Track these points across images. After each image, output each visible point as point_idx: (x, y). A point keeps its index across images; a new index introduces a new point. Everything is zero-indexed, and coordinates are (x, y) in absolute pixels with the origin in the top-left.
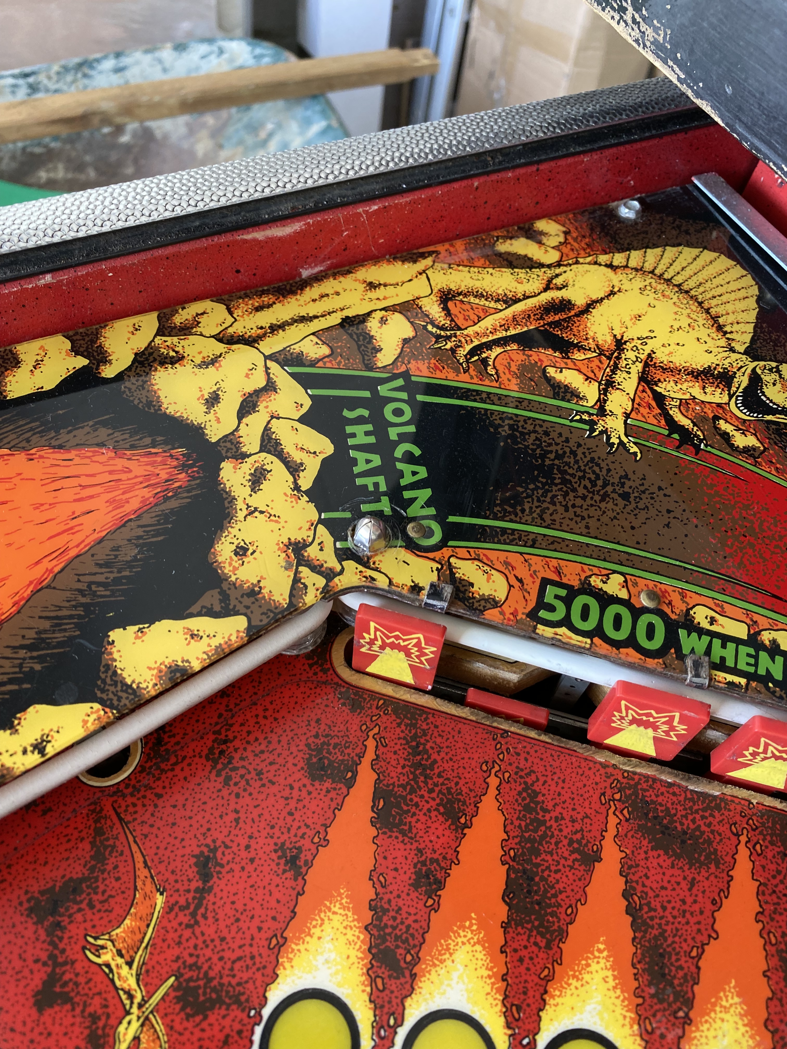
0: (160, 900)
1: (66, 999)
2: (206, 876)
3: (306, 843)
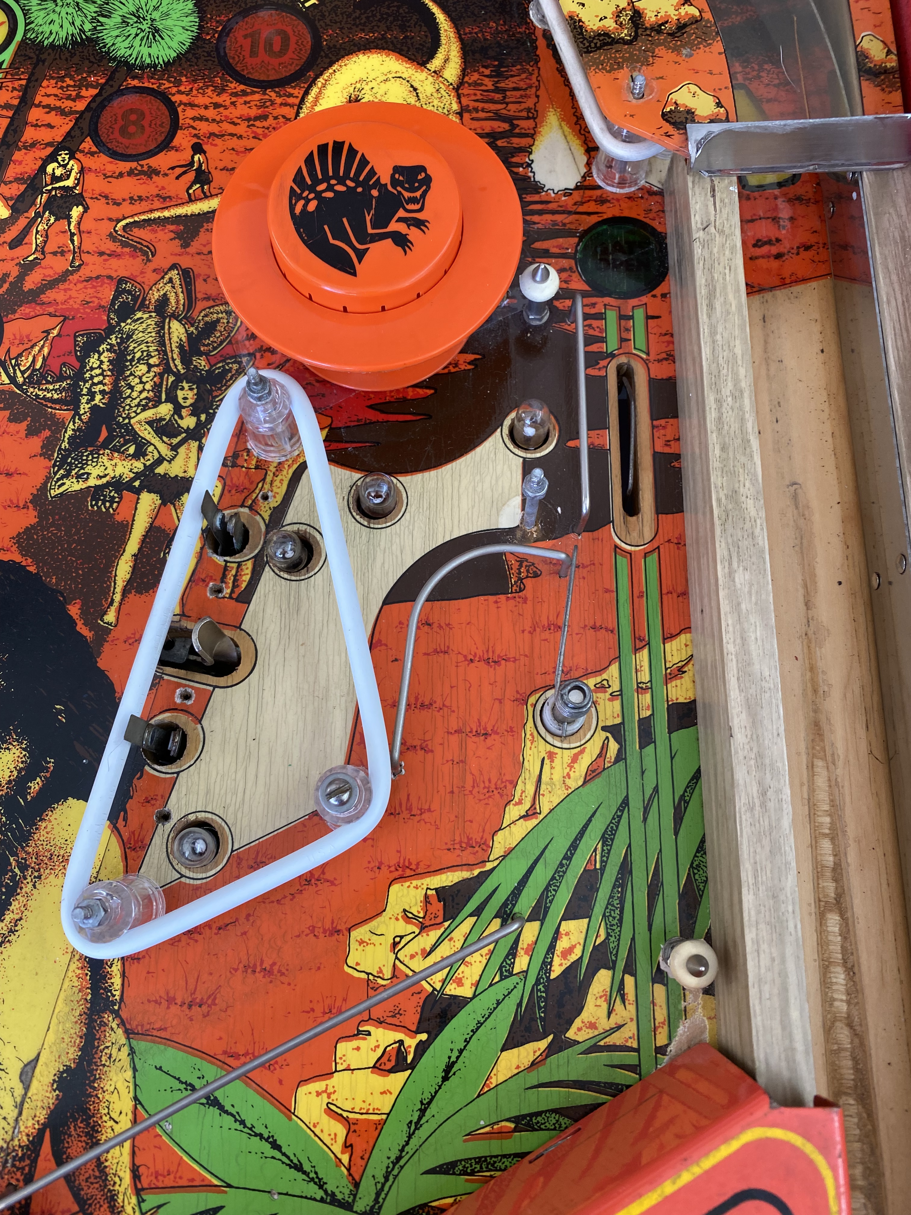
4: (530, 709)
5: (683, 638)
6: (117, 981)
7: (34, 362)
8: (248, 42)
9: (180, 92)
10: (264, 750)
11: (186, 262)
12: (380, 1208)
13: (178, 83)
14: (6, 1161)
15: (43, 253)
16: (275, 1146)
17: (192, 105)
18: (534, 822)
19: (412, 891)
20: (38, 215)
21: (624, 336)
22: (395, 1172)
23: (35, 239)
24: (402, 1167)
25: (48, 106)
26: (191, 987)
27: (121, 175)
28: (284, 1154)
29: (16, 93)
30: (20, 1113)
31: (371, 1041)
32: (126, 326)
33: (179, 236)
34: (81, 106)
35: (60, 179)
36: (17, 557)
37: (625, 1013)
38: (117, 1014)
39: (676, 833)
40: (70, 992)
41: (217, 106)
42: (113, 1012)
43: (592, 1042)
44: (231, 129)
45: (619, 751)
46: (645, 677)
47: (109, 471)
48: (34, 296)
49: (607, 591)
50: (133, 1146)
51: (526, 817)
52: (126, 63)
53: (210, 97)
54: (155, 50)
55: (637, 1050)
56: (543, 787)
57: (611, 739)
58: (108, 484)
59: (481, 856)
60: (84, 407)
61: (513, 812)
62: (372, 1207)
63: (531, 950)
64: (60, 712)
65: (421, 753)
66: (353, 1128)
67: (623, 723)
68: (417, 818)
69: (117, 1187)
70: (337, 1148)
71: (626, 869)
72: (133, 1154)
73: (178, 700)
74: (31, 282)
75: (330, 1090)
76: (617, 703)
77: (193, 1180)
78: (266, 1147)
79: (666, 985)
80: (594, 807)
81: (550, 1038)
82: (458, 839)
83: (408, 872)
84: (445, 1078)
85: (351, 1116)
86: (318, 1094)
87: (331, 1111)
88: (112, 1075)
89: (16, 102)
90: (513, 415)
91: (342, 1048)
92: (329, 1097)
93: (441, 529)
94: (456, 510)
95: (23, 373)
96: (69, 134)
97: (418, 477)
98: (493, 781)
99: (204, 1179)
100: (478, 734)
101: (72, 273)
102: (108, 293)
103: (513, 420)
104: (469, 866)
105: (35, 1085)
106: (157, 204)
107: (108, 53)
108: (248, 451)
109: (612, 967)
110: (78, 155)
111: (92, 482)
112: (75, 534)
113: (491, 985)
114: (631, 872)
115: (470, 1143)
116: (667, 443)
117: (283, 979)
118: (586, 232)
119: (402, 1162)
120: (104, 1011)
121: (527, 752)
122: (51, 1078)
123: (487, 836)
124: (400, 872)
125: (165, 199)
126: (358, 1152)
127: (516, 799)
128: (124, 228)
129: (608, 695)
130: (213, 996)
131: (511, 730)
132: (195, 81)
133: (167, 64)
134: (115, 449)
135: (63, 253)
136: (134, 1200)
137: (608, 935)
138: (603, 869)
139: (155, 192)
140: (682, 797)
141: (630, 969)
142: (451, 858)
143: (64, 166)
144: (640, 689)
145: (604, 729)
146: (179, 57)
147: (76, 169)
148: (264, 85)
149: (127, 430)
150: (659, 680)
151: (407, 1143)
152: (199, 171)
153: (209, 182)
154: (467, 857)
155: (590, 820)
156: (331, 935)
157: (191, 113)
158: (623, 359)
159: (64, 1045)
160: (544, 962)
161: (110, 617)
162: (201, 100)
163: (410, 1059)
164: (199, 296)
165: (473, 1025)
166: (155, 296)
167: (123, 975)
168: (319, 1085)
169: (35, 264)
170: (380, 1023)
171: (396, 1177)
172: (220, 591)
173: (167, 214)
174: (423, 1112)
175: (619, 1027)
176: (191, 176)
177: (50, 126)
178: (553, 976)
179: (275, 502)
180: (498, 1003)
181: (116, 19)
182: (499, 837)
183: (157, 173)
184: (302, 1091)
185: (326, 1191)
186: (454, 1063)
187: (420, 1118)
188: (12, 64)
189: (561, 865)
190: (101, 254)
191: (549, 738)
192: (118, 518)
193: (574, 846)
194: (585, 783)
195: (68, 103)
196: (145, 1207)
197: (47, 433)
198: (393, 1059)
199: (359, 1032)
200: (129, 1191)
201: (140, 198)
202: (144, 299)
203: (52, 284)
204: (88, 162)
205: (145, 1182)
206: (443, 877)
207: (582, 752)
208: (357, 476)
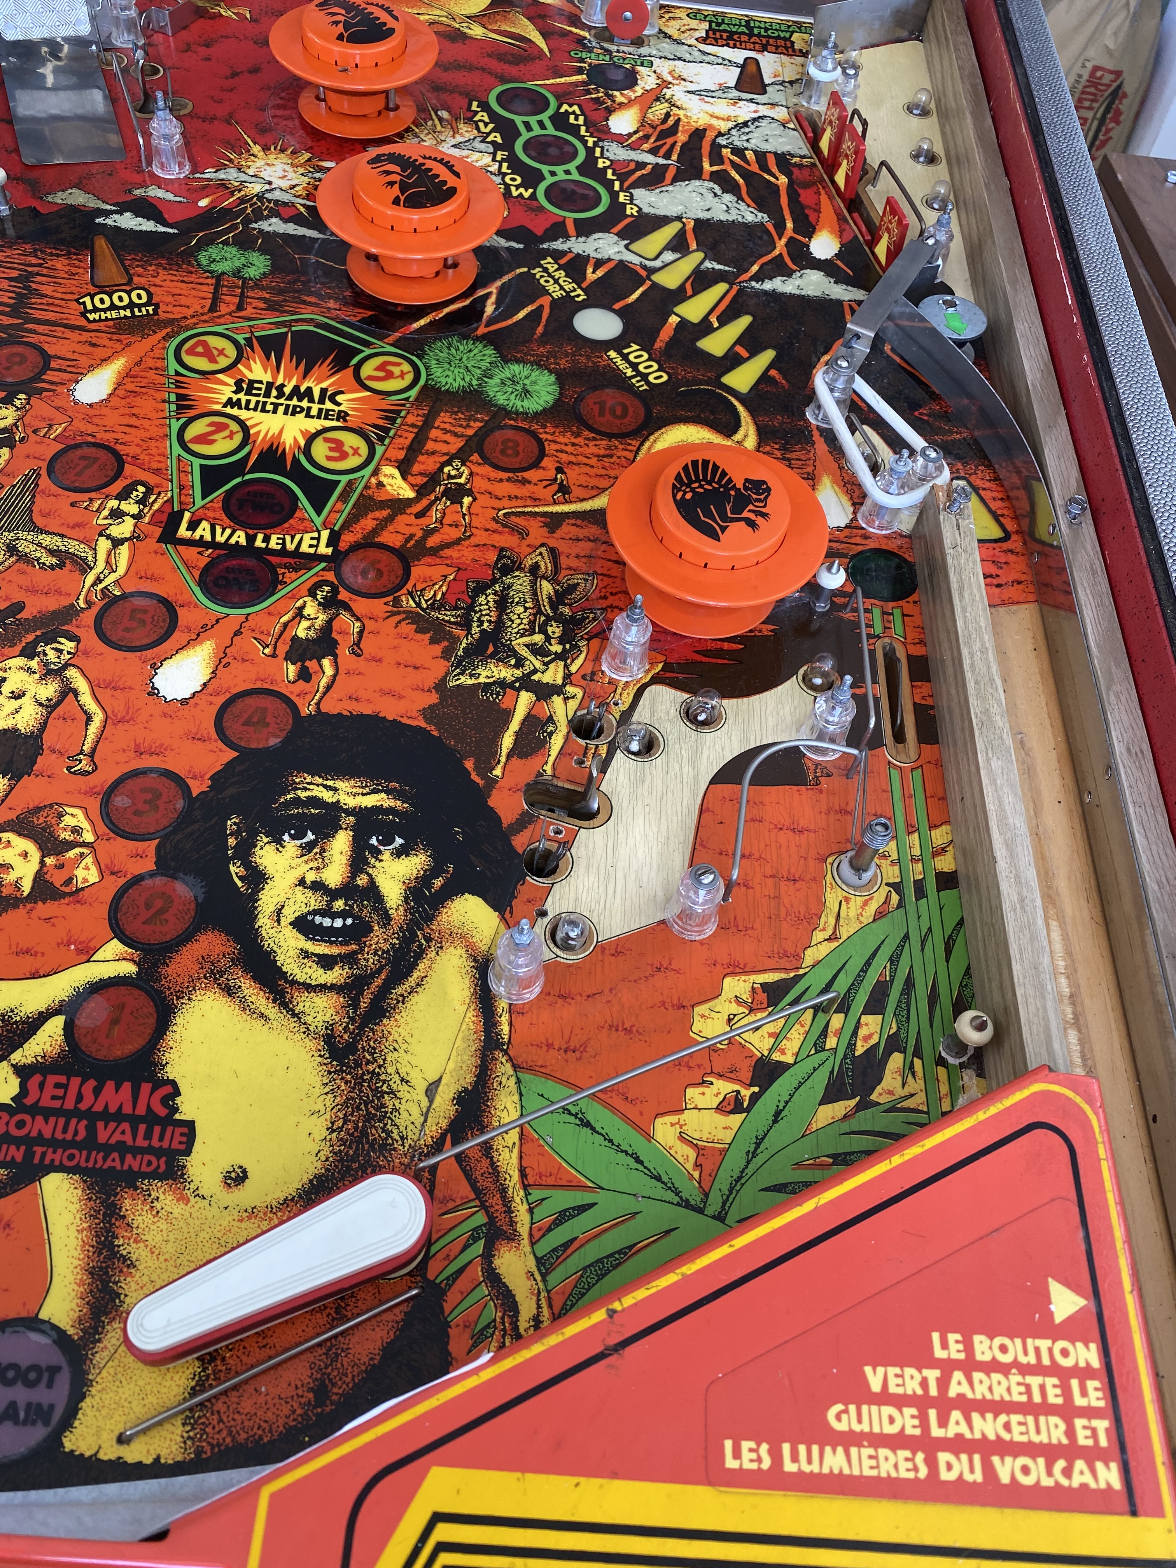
4: (829, 867)
5: (945, 828)
6: (505, 1028)
7: (435, 595)
8: (596, 408)
9: (546, 433)
10: (620, 875)
11: (552, 543)
12: (726, 1213)
13: (544, 427)
14: (414, 1156)
15: (441, 524)
16: (638, 1160)
17: (555, 442)
18: (836, 944)
19: (742, 984)
20: (437, 499)
21: (887, 625)
22: (738, 1187)
23: (434, 514)
24: (743, 1185)
25: (444, 429)
26: (566, 1037)
27: (501, 480)
28: (646, 1167)
29: (420, 418)
30: (426, 1120)
31: (714, 1089)
32: (508, 580)
33: (546, 525)
34: (470, 432)
35: (454, 477)
36: (423, 724)
37: (916, 1086)
38: (506, 1052)
39: (947, 961)
40: (466, 1033)
41: (574, 444)
42: (503, 1050)
43: (892, 1104)
44: (585, 460)
45: (900, 900)
46: (917, 852)
47: (496, 674)
48: (435, 551)
49: (884, 791)
50: (521, 1152)
51: (829, 939)
52: (505, 409)
53: (568, 438)
54: (526, 403)
55: (927, 1113)
56: (842, 921)
57: (893, 892)
58: (494, 683)
59: (795, 964)
60: (475, 629)
61: (818, 936)
62: (720, 1213)
63: (839, 1033)
64: (458, 833)
65: (743, 888)
66: (701, 1152)
67: (902, 882)
68: (743, 933)
69: (507, 1182)
70: (690, 1166)
71: (909, 983)
72: (521, 1158)
73: (552, 834)
74: (432, 542)
75: (682, 1122)
76: (897, 868)
77: (571, 1181)
78: (631, 1161)
79: (947, 1068)
80: (882, 938)
81: (858, 1098)
82: (776, 950)
83: (738, 970)
84: (775, 1121)
85: (700, 1143)
86: (672, 1125)
87: (682, 1138)
88: (502, 1097)
89: (420, 424)
90: (805, 668)
91: (691, 1092)
92: (681, 1127)
93: (753, 737)
94: (764, 725)
95: (426, 601)
96: (460, 449)
97: (734, 701)
98: (802, 913)
99: (580, 1181)
100: (788, 880)
101: (464, 540)
102: (492, 557)
103: (806, 671)
104: (786, 970)
105: (438, 1100)
106: (529, 502)
107: (491, 401)
108: (603, 672)
109: (903, 1051)
110: (468, 464)
111: (482, 680)
112: (470, 713)
113: (808, 1056)
114: (914, 985)
115: (798, 1171)
116: (924, 698)
117: (641, 1037)
118: (854, 556)
119: (743, 1181)
120: (495, 1049)
121: (828, 895)
122: (452, 1096)
123: (799, 950)
124: (731, 969)
125: (535, 500)
126: (707, 1170)
127: (821, 927)
128: (504, 515)
129: (889, 862)
130: (584, 1046)
131: (814, 879)
132: (557, 427)
133: (536, 413)
134: (499, 660)
135: (457, 526)
136: (522, 1193)
137: (899, 1028)
138: (892, 981)
139: (528, 494)
140: (950, 936)
141: (918, 1053)
142: (771, 963)
143: (458, 470)
144: (913, 860)
145: (887, 884)
146: (545, 410)
147: (466, 472)
148: (610, 436)
149: (509, 648)
150: (927, 855)
151: (746, 1167)
152: (561, 484)
153: (569, 493)
154: (784, 963)
155: (879, 946)
156: (678, 1008)
157: (554, 447)
158: (887, 640)
159: (462, 1072)
160: (849, 1043)
161: (498, 772)
162: (561, 439)
163: (745, 1105)
164: (563, 566)
165: (795, 1085)
166: (529, 562)
167: (511, 1024)
168: (674, 1118)
169: (435, 530)
170: (720, 1076)
171: (738, 1191)
172: (583, 762)
173: (537, 510)
174: (758, 1145)
175: (912, 1095)
176: (555, 487)
177: (446, 442)
178: (857, 1054)
179: (624, 707)
180: (815, 1070)
181: (496, 380)
182: (809, 952)
183: (529, 482)
184: (659, 1121)
185: (681, 1198)
186: (781, 1111)
187: (756, 1149)
188: (417, 399)
189: (859, 976)
190: (487, 530)
191: (844, 887)
192: (503, 706)
193: (868, 963)
194: (874, 920)
195: (459, 430)
196: (531, 1199)
197: (446, 643)
198: (732, 1103)
199: (704, 1082)
200: (518, 1186)
201: (516, 497)
202: (521, 564)
203: (449, 545)
204: (475, 469)
205: (531, 1180)
206: (766, 975)
207: (871, 899)
208: (686, 696)
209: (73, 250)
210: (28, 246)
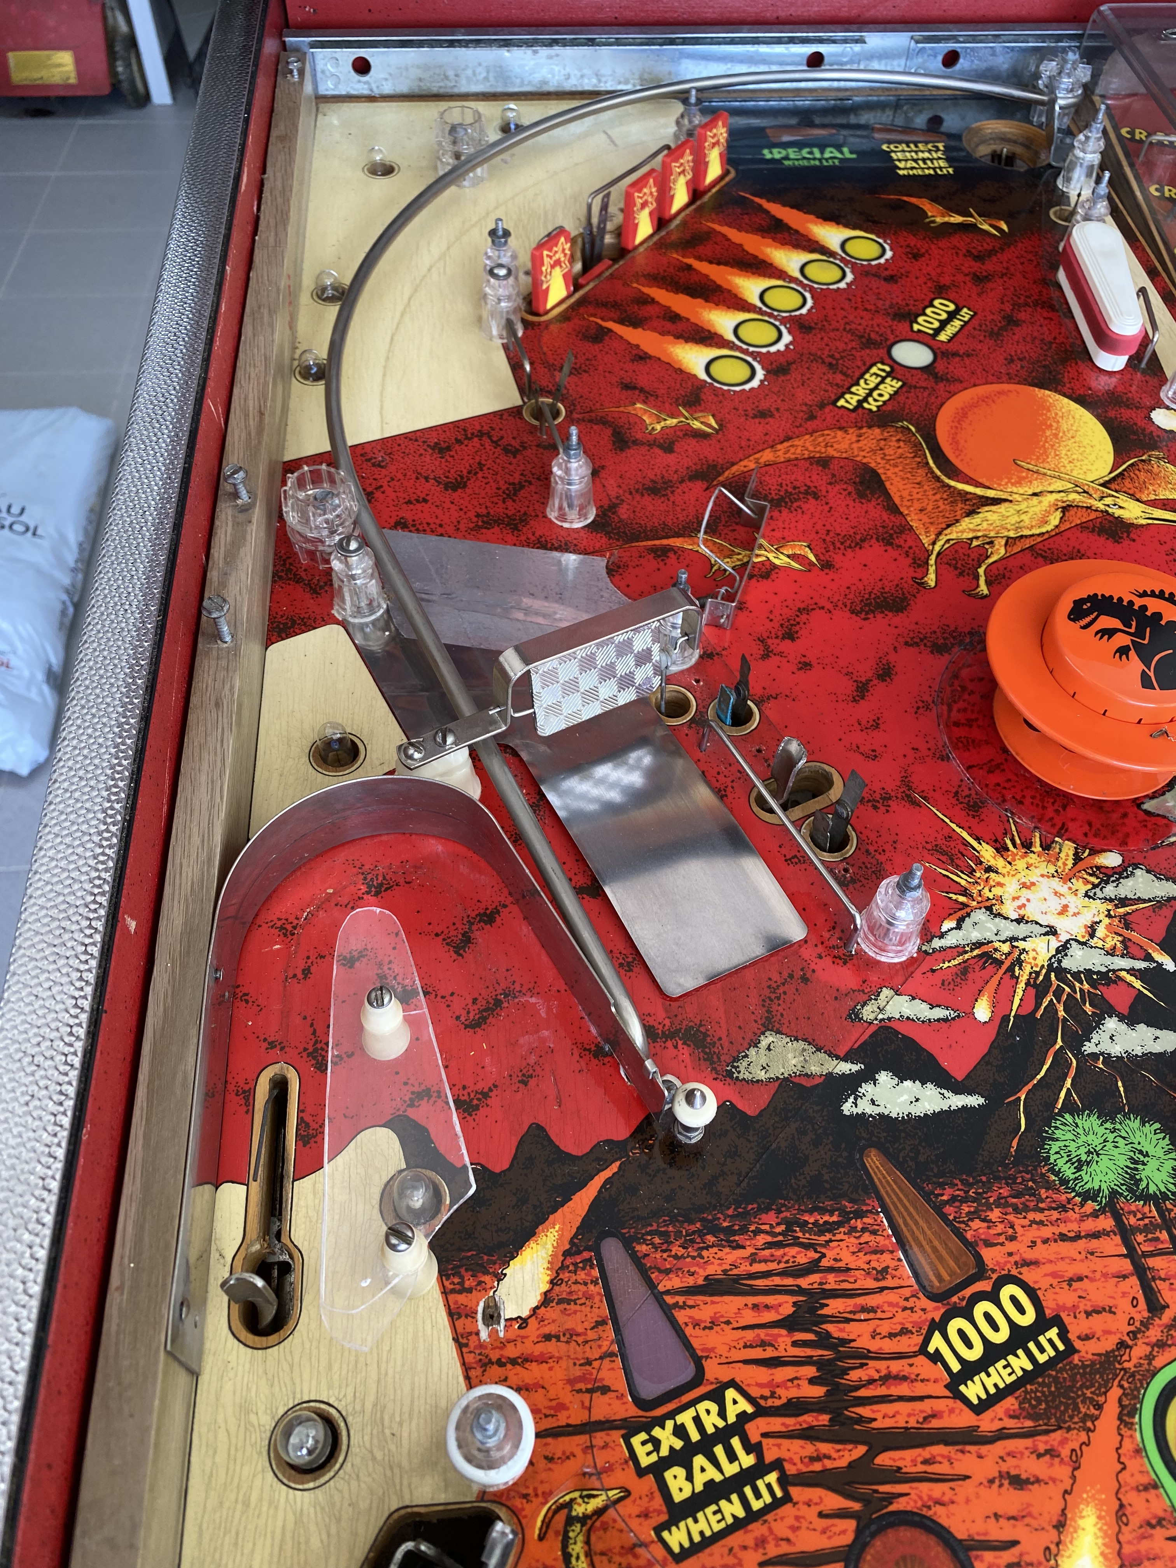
0: (638, 405)
1: (673, 443)
2: (635, 388)
3: (634, 352)
209: (849, 1206)
210: (771, 1217)
